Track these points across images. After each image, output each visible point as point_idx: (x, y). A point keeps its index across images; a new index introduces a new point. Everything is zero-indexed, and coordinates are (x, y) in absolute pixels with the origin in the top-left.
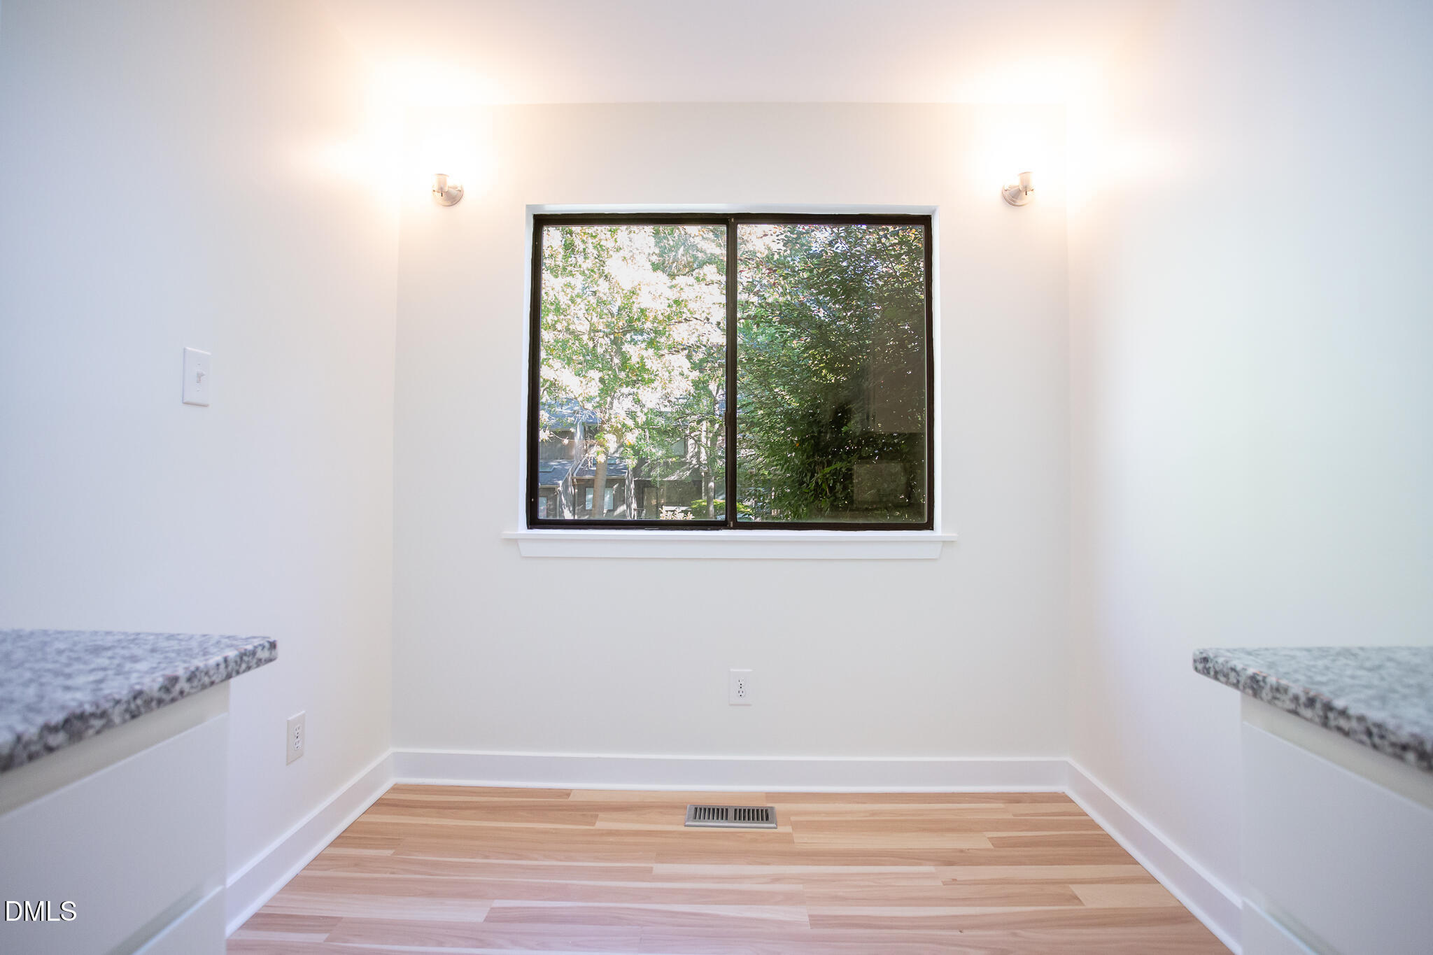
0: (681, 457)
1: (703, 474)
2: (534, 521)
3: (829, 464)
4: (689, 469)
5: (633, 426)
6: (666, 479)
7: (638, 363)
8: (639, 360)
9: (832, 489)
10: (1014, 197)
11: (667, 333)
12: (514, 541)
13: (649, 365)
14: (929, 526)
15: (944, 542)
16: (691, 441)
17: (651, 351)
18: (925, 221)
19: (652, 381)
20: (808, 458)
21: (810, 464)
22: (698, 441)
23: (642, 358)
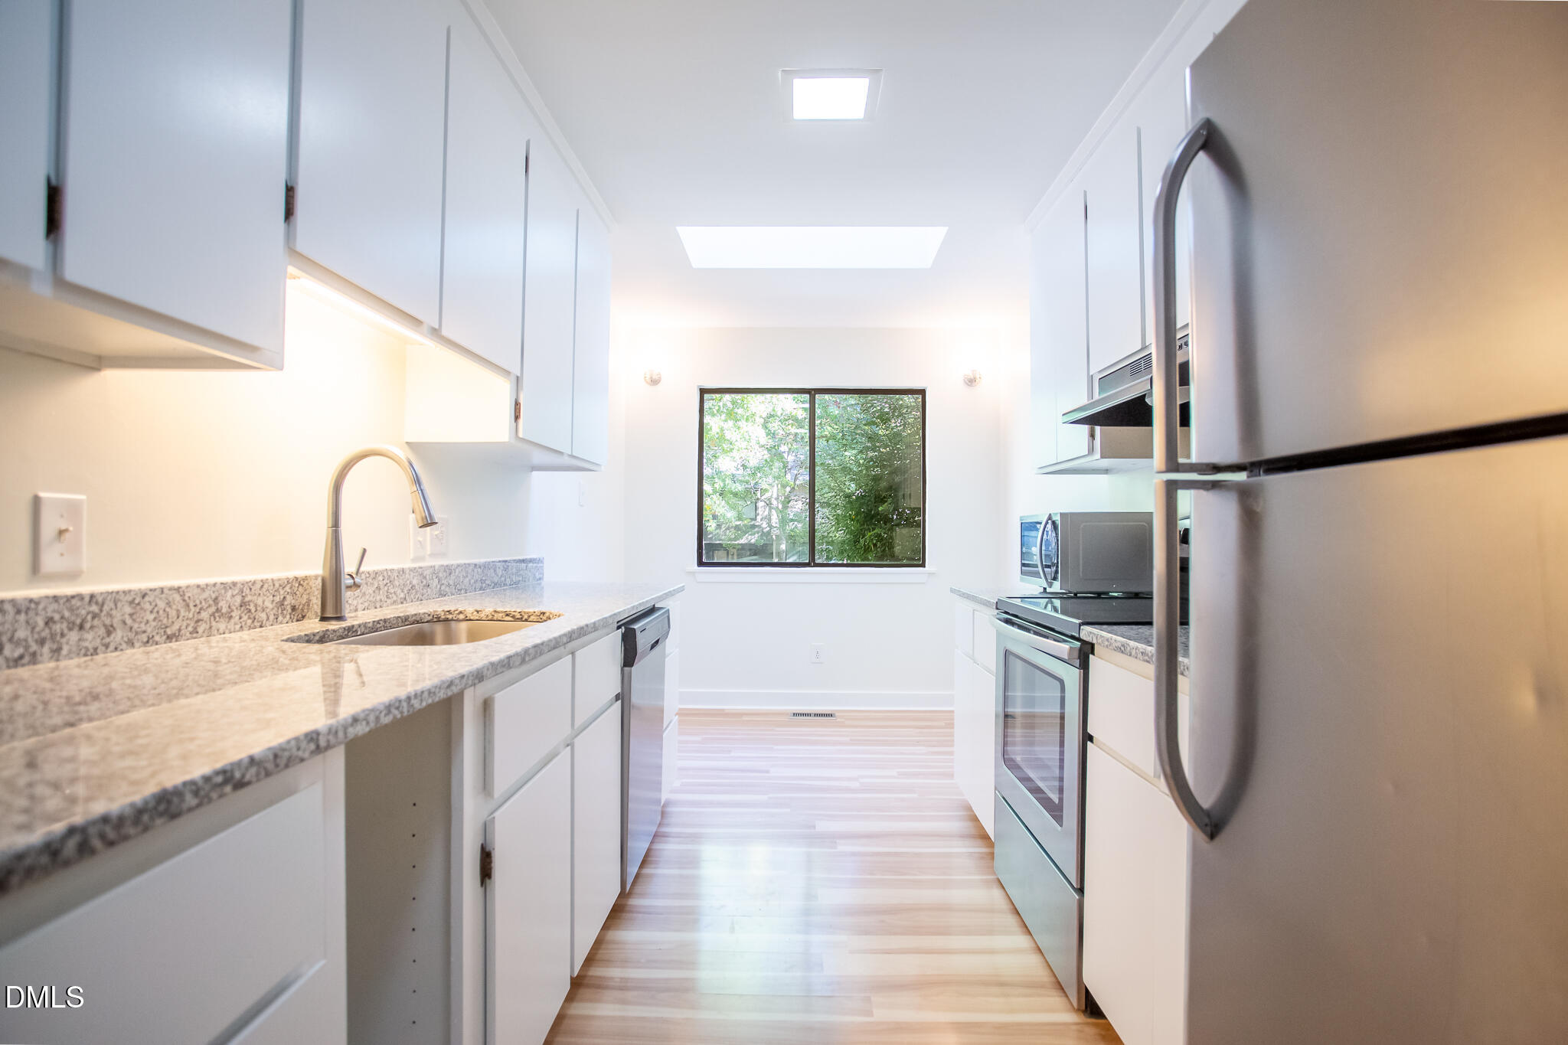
0: (752, 519)
1: (774, 537)
2: (701, 563)
3: (874, 529)
4: (758, 533)
5: (711, 492)
6: (736, 543)
7: (718, 433)
8: (718, 431)
9: (875, 545)
10: (971, 382)
11: (745, 406)
12: (693, 573)
13: (728, 435)
14: (923, 565)
15: (929, 573)
16: (760, 504)
17: (730, 423)
18: (922, 392)
19: (732, 450)
20: (861, 525)
21: (861, 530)
22: (769, 504)
23: (722, 430)
